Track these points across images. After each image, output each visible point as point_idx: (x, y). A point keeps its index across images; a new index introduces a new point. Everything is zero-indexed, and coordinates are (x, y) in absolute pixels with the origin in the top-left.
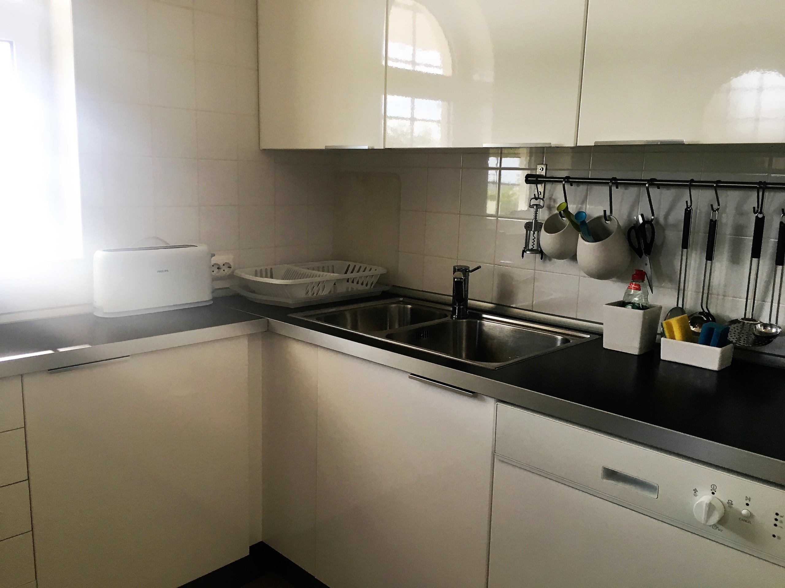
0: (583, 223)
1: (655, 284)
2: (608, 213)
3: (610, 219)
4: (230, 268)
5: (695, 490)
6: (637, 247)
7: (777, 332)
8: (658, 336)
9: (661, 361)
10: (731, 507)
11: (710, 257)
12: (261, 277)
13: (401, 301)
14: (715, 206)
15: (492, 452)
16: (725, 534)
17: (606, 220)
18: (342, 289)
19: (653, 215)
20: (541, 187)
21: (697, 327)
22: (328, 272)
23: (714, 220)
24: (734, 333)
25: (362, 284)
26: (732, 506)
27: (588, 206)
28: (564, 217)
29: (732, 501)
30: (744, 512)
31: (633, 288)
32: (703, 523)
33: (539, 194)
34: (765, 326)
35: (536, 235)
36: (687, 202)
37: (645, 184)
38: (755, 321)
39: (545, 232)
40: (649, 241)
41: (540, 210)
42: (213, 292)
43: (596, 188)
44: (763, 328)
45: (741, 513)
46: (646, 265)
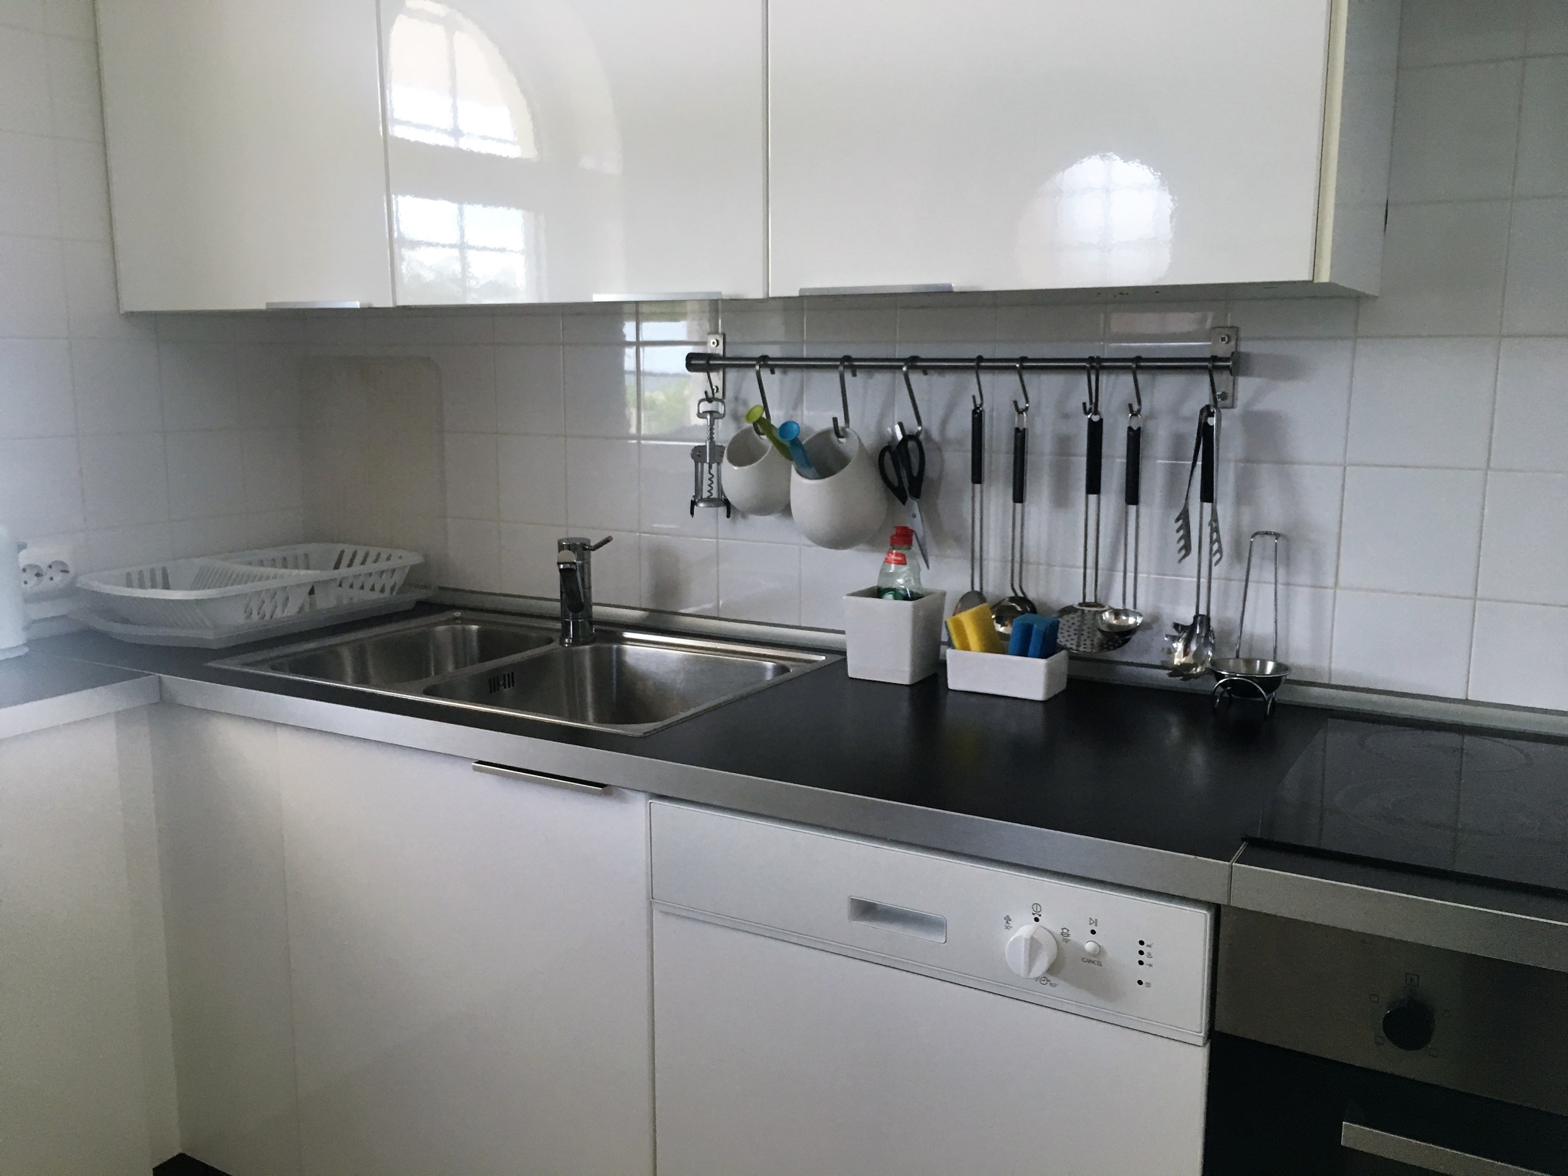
0: (796, 442)
1: (932, 549)
2: (841, 423)
3: (845, 435)
4: (66, 572)
5: (1008, 919)
6: (896, 485)
7: (1136, 623)
8: (943, 647)
9: (950, 693)
10: (1067, 941)
11: (1019, 497)
12: (142, 586)
13: (457, 618)
14: (1022, 405)
15: (648, 898)
16: (1062, 991)
17: (838, 435)
18: (327, 602)
19: (919, 422)
20: (716, 378)
21: (1006, 626)
22: (296, 567)
23: (1021, 429)
24: (1068, 631)
25: (373, 589)
26: (1069, 938)
27: (806, 413)
28: (763, 434)
29: (1068, 930)
30: (1089, 946)
31: (893, 562)
32: (1022, 976)
33: (715, 391)
34: (1117, 613)
35: (714, 471)
36: (974, 397)
37: (900, 367)
38: (1102, 606)
39: (730, 465)
40: (915, 473)
41: (719, 423)
42: (27, 628)
43: (816, 376)
44: (1113, 617)
45: (1084, 950)
46: (914, 516)
